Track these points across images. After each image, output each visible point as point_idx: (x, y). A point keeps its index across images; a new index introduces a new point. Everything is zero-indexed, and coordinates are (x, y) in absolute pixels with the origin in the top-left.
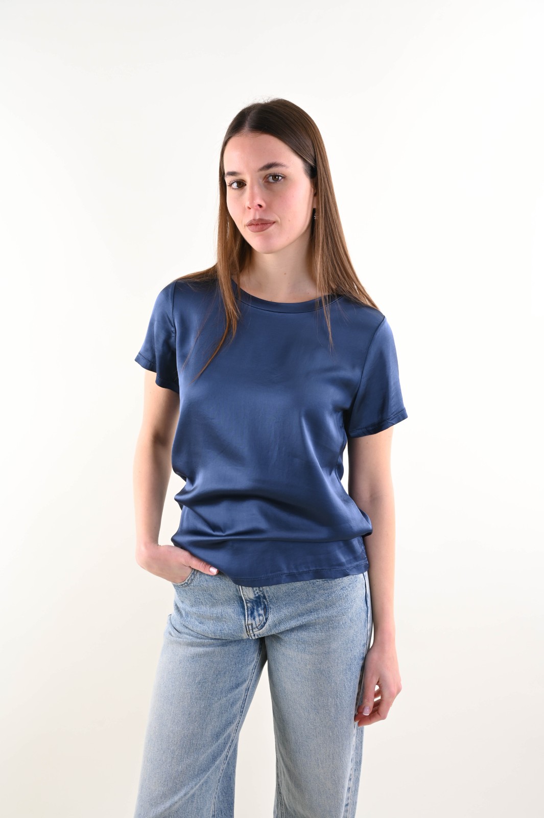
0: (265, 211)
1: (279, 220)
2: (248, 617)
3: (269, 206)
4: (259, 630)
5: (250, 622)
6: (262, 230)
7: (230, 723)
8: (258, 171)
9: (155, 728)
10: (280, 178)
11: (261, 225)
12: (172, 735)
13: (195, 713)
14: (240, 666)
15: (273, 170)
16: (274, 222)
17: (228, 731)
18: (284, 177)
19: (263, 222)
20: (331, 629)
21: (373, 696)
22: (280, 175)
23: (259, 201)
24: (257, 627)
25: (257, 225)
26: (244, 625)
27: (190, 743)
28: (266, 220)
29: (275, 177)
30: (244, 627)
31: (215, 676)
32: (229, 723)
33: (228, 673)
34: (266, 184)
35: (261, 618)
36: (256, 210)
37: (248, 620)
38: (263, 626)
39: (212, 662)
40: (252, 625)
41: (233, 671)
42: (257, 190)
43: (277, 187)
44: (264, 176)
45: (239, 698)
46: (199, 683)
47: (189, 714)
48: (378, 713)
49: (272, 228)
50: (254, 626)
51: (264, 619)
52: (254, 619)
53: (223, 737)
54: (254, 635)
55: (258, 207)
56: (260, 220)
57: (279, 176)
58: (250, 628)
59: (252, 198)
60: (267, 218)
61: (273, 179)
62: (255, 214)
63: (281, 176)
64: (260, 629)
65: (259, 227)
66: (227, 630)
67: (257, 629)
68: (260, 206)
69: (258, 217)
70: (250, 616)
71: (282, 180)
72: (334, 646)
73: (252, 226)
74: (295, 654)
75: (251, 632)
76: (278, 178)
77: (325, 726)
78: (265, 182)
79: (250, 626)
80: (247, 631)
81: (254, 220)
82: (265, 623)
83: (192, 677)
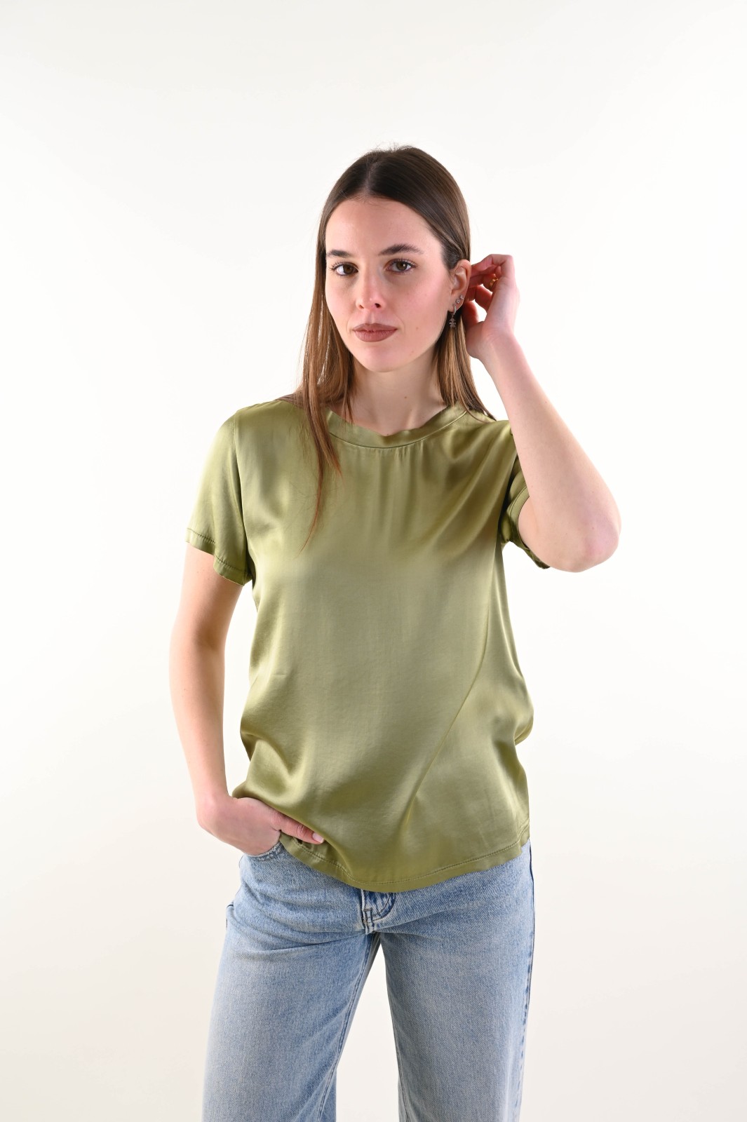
1: (402, 326)
2: (365, 899)
3: (392, 306)
4: (382, 918)
5: (368, 907)
8: (379, 255)
11: (375, 332)
18: (414, 266)
19: (380, 329)
22: (409, 262)
23: (376, 298)
24: (379, 914)
25: (370, 332)
26: (359, 911)
28: (385, 326)
29: (401, 265)
30: (359, 914)
34: (388, 273)
35: (385, 900)
36: (372, 311)
37: (366, 903)
38: (387, 913)
40: (371, 910)
42: (374, 283)
44: (386, 261)
50: (375, 911)
51: (390, 901)
52: (375, 901)
54: (373, 925)
55: (375, 306)
56: (376, 325)
57: (407, 264)
62: (369, 317)
63: (410, 264)
64: (384, 916)
66: (333, 917)
67: (378, 917)
69: (373, 321)
70: (368, 898)
71: (412, 270)
73: (363, 333)
75: (369, 920)
76: (406, 267)
78: (386, 270)
79: (369, 913)
80: (363, 920)
81: (367, 324)
82: (390, 908)
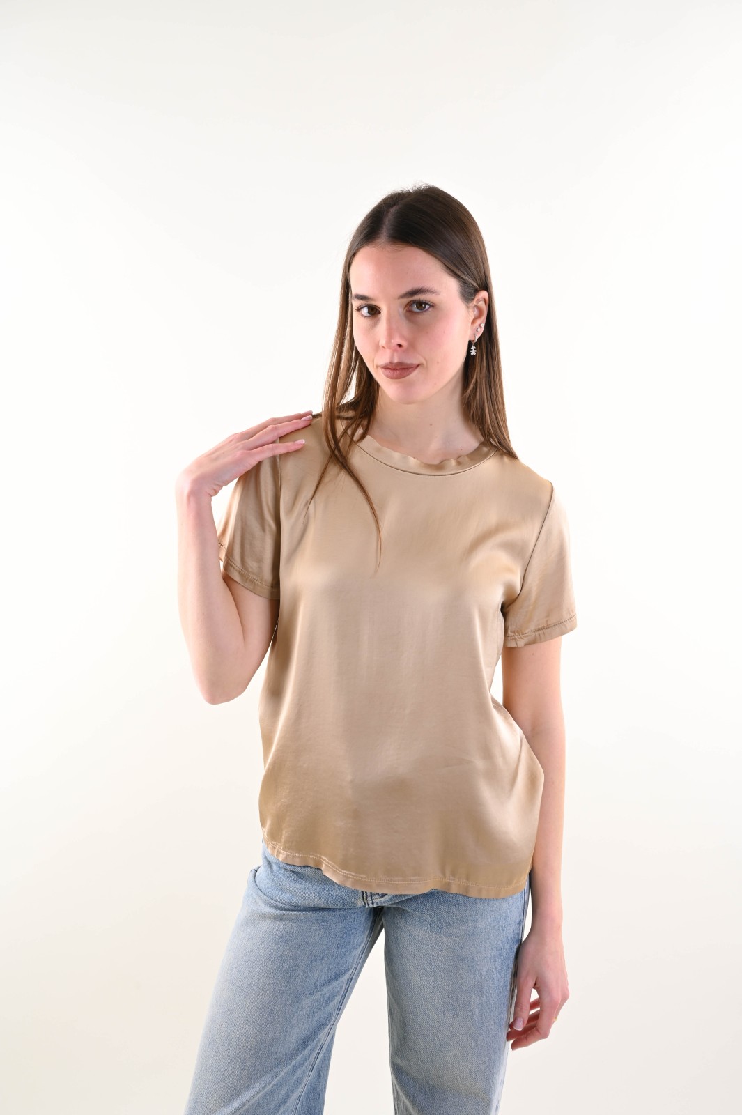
0: (407, 351)
6: (402, 377)
7: (323, 1025)
10: (427, 306)
12: (244, 1039)
13: (278, 1012)
14: (343, 950)
15: (417, 297)
16: (418, 366)
21: (528, 1006)
27: (268, 1051)
33: (326, 959)
41: (334, 957)
43: (424, 317)
45: (338, 992)
46: (287, 971)
48: (537, 1030)
49: (415, 374)
59: (390, 336)
60: (408, 361)
61: (417, 307)
65: (398, 372)
68: (400, 346)
74: (427, 936)
77: (466, 1034)
83: (279, 962)
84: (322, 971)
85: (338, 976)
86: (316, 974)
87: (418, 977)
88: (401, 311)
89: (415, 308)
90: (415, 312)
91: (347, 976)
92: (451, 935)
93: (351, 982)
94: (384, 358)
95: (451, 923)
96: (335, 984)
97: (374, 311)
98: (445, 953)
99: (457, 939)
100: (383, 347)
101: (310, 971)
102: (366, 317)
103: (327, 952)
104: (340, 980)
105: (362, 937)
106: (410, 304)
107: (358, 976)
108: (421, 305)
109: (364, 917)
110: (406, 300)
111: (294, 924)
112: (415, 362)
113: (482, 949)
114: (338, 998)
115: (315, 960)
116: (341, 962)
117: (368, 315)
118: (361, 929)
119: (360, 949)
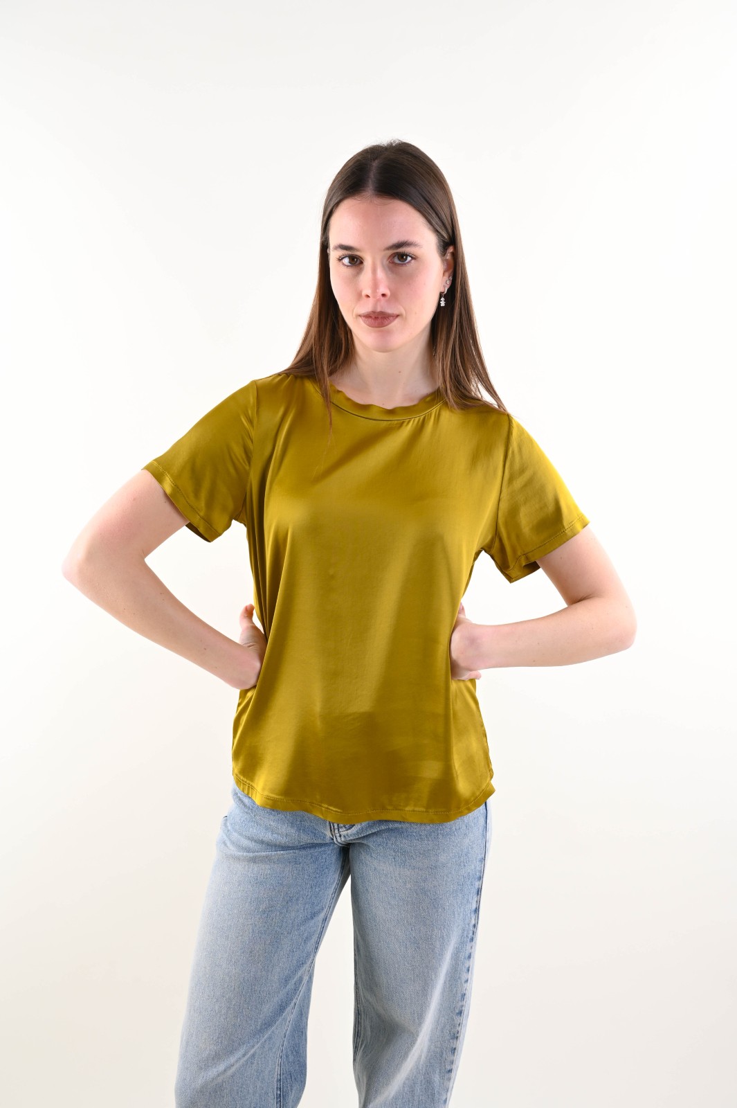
0: (388, 301)
6: (381, 325)
9: (205, 968)
10: (409, 259)
14: (317, 890)
15: (401, 250)
16: (398, 316)
17: (299, 974)
20: (440, 836)
31: (284, 903)
32: (301, 964)
33: (301, 899)
39: (281, 884)
41: (309, 897)
43: (406, 268)
45: (315, 931)
46: (264, 912)
47: (251, 952)
53: (293, 982)
58: (336, 827)
60: (390, 311)
61: (399, 260)
68: (384, 295)
72: (443, 858)
74: (391, 869)
83: (255, 904)
84: (298, 911)
85: (313, 915)
86: (293, 914)
87: (383, 910)
88: (386, 262)
89: (396, 261)
90: (398, 264)
91: (322, 915)
92: (414, 868)
93: (326, 920)
94: (366, 307)
95: (414, 857)
96: (312, 923)
97: (356, 261)
98: (408, 886)
99: (420, 873)
100: (368, 296)
101: (287, 911)
102: (348, 266)
103: (302, 892)
104: (316, 919)
105: (334, 875)
106: (393, 255)
107: (331, 915)
108: (403, 257)
109: (335, 857)
110: (391, 252)
111: (268, 866)
112: (396, 312)
113: (444, 883)
114: (315, 938)
115: (291, 900)
116: (316, 902)
117: (349, 264)
118: (333, 868)
119: (333, 888)
